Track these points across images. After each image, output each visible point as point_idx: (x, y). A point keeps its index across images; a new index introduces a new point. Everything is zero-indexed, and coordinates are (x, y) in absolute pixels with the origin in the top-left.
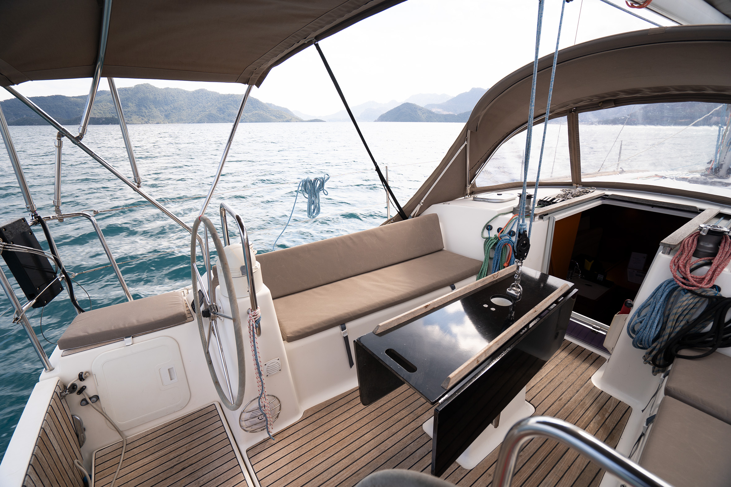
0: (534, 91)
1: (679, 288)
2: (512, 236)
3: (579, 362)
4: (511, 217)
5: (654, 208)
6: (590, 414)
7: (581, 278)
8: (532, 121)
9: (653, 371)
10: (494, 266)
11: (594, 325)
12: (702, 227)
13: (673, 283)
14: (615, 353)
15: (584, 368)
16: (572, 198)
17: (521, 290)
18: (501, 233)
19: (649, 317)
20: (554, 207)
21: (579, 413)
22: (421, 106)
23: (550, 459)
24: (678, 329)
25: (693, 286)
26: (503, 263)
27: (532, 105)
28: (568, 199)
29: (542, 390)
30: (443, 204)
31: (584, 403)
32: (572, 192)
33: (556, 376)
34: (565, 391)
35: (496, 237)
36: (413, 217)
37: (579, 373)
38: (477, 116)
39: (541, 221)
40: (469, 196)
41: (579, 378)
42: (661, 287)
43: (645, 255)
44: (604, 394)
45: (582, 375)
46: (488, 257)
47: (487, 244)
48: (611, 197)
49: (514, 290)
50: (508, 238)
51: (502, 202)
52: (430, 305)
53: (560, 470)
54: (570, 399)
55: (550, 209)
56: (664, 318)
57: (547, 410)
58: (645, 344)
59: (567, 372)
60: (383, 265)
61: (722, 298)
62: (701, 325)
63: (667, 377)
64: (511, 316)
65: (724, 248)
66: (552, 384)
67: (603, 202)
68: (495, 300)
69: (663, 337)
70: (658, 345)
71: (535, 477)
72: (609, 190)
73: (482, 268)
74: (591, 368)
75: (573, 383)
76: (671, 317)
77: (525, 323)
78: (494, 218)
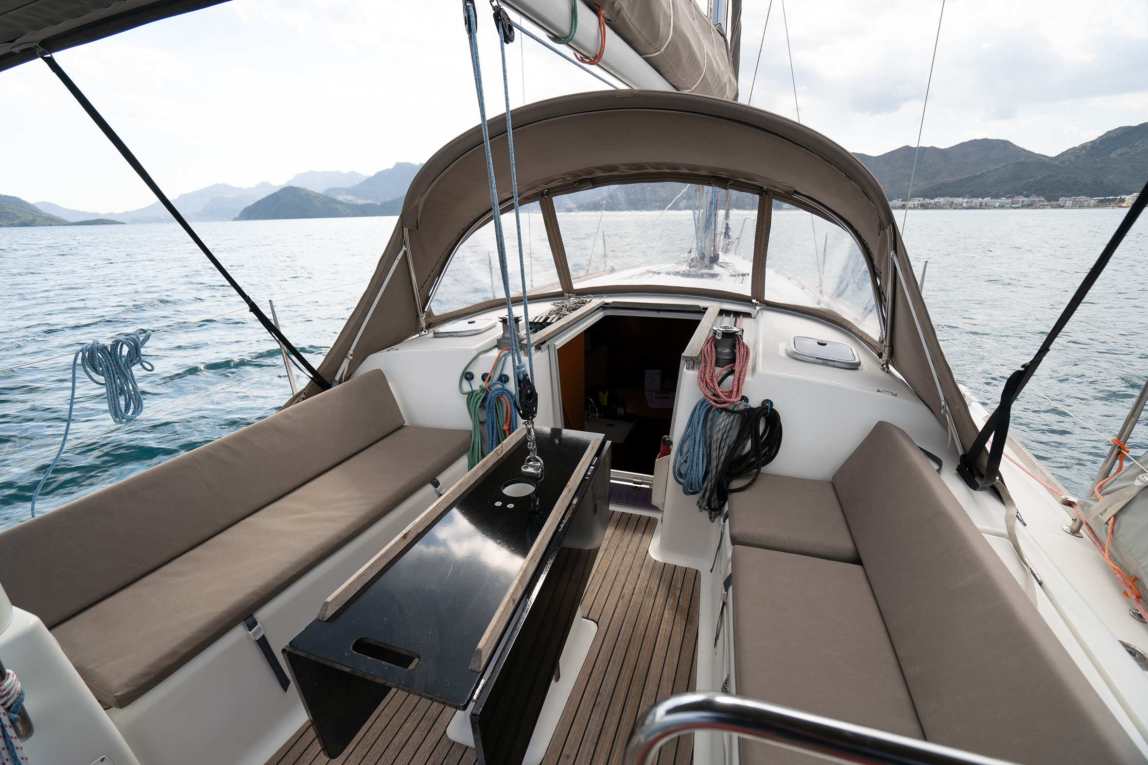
0: (491, 166)
1: (713, 409)
2: (505, 383)
3: (630, 535)
4: (497, 355)
5: (660, 313)
6: (660, 600)
7: (599, 417)
8: (497, 208)
9: (710, 518)
10: (489, 433)
11: (634, 480)
12: (716, 330)
13: (705, 404)
14: (667, 509)
15: (637, 541)
16: (568, 313)
17: (541, 463)
18: (488, 381)
19: (692, 453)
20: (552, 331)
21: (648, 605)
22: (317, 191)
23: (635, 687)
24: (723, 458)
25: (725, 402)
26: (501, 426)
27: (493, 187)
28: (564, 315)
29: (597, 593)
30: (388, 351)
31: (650, 588)
32: (566, 305)
33: (609, 566)
34: (625, 582)
35: (483, 389)
36: (340, 382)
37: (634, 551)
38: (414, 205)
39: (539, 353)
40: (425, 332)
41: (636, 558)
42: (695, 412)
43: (659, 371)
44: (668, 567)
45: (638, 551)
46: (478, 421)
47: (472, 402)
48: (612, 305)
49: (532, 466)
50: (500, 386)
51: (477, 333)
52: (410, 531)
53: (649, 696)
54: (634, 591)
55: (546, 333)
56: (706, 449)
57: (612, 618)
58: (696, 488)
59: (620, 555)
60: (304, 479)
61: (752, 409)
62: (741, 447)
63: (727, 521)
64: (535, 506)
65: (739, 351)
66: (607, 578)
67: (604, 313)
68: (509, 491)
69: (712, 472)
70: (709, 485)
71: (624, 723)
72: (607, 296)
73: (472, 442)
74: (645, 537)
75: (631, 567)
76: (714, 446)
77: (561, 513)
78: (473, 360)
